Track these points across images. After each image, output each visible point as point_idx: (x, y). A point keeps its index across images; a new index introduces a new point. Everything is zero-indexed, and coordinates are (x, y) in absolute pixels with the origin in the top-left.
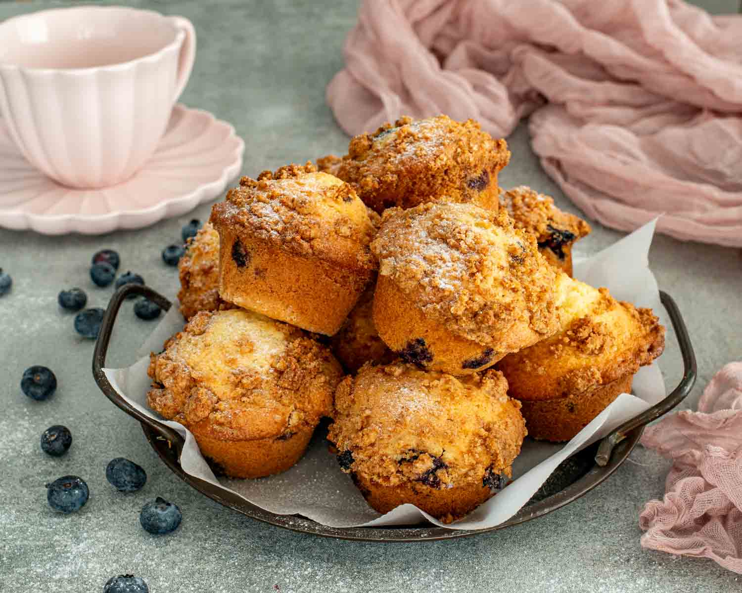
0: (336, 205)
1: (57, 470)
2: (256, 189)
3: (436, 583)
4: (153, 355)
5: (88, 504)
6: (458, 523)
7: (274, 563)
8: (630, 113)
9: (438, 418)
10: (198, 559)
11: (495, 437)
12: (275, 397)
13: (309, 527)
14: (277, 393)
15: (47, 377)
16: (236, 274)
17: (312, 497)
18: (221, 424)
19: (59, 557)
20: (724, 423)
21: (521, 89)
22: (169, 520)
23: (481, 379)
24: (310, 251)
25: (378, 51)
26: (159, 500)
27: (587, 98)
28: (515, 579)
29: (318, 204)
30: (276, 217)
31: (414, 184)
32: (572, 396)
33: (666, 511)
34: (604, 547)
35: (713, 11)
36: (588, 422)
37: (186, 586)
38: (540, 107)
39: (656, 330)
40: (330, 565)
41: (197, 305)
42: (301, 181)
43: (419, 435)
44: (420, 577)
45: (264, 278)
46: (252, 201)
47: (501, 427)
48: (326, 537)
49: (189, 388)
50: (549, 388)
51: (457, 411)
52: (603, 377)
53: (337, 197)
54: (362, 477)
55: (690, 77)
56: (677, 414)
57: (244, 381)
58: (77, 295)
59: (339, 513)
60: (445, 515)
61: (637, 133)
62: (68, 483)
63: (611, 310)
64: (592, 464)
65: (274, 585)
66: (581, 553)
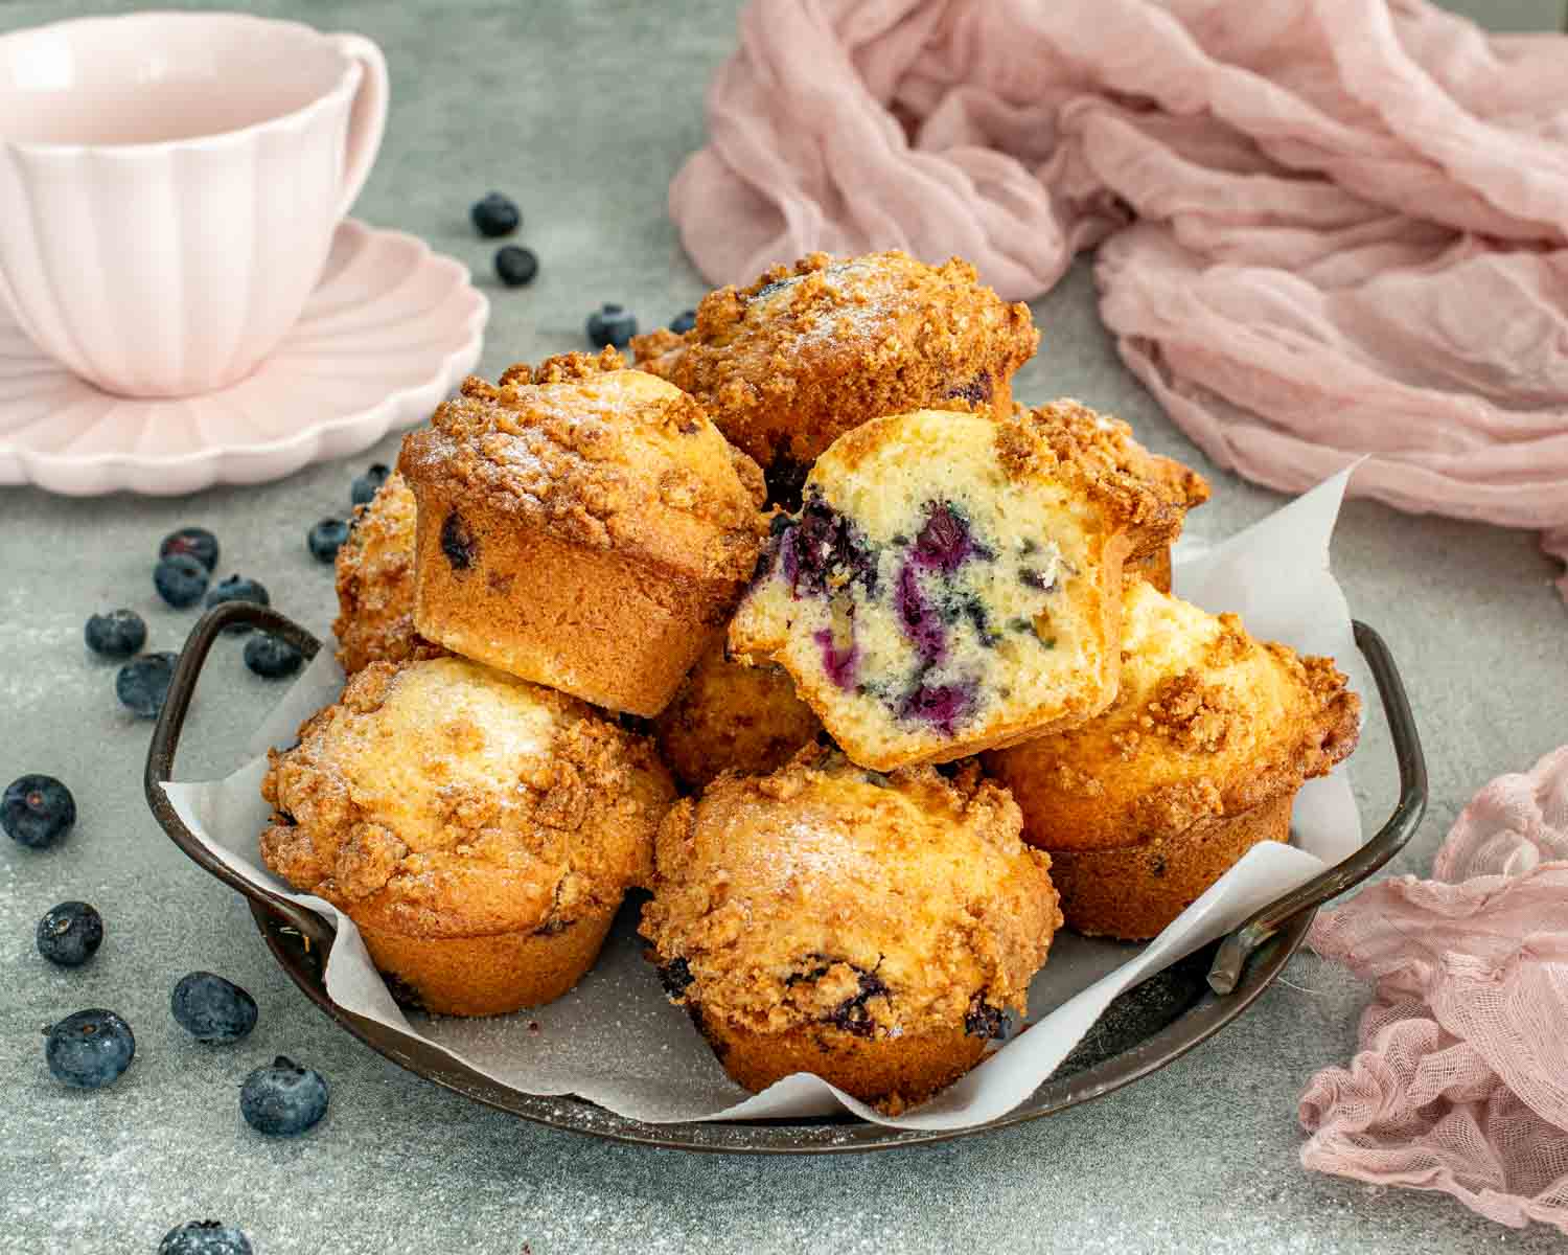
0: (664, 442)
1: (68, 995)
2: (494, 403)
3: (864, 1242)
4: (274, 754)
5: (131, 1071)
6: (914, 1114)
7: (522, 1197)
8: (1306, 240)
9: (869, 887)
10: (363, 1188)
11: (991, 928)
12: (528, 846)
13: (595, 1122)
14: (532, 836)
15: (53, 799)
16: (450, 584)
17: (606, 1059)
18: (414, 902)
19: (67, 1182)
20: (1483, 903)
21: (1080, 190)
22: (301, 1104)
23: (964, 806)
24: (606, 539)
25: (777, 107)
26: (281, 1062)
27: (1216, 208)
28: (1033, 1233)
29: (625, 439)
30: (535, 464)
31: (832, 398)
32: (1158, 841)
33: (1356, 1091)
34: (1224, 1167)
35: (1493, 21)
36: (1196, 897)
37: (335, 1246)
38: (1120, 227)
39: (1341, 701)
40: (641, 1202)
41: (372, 648)
42: (591, 388)
43: (829, 923)
44: (832, 1230)
45: (507, 593)
46: (485, 430)
47: (1006, 907)
48: (633, 1142)
49: (346, 825)
50: (1111, 823)
51: (911, 874)
52: (1225, 802)
53: (666, 424)
54: (710, 1014)
55: (1437, 166)
56: (1386, 884)
57: (463, 811)
58: (123, 624)
59: (664, 1092)
60: (887, 1098)
61: (1322, 285)
62: (91, 1024)
63: (1245, 660)
64: (1202, 990)
65: (519, 1245)
66: (1175, 1179)
